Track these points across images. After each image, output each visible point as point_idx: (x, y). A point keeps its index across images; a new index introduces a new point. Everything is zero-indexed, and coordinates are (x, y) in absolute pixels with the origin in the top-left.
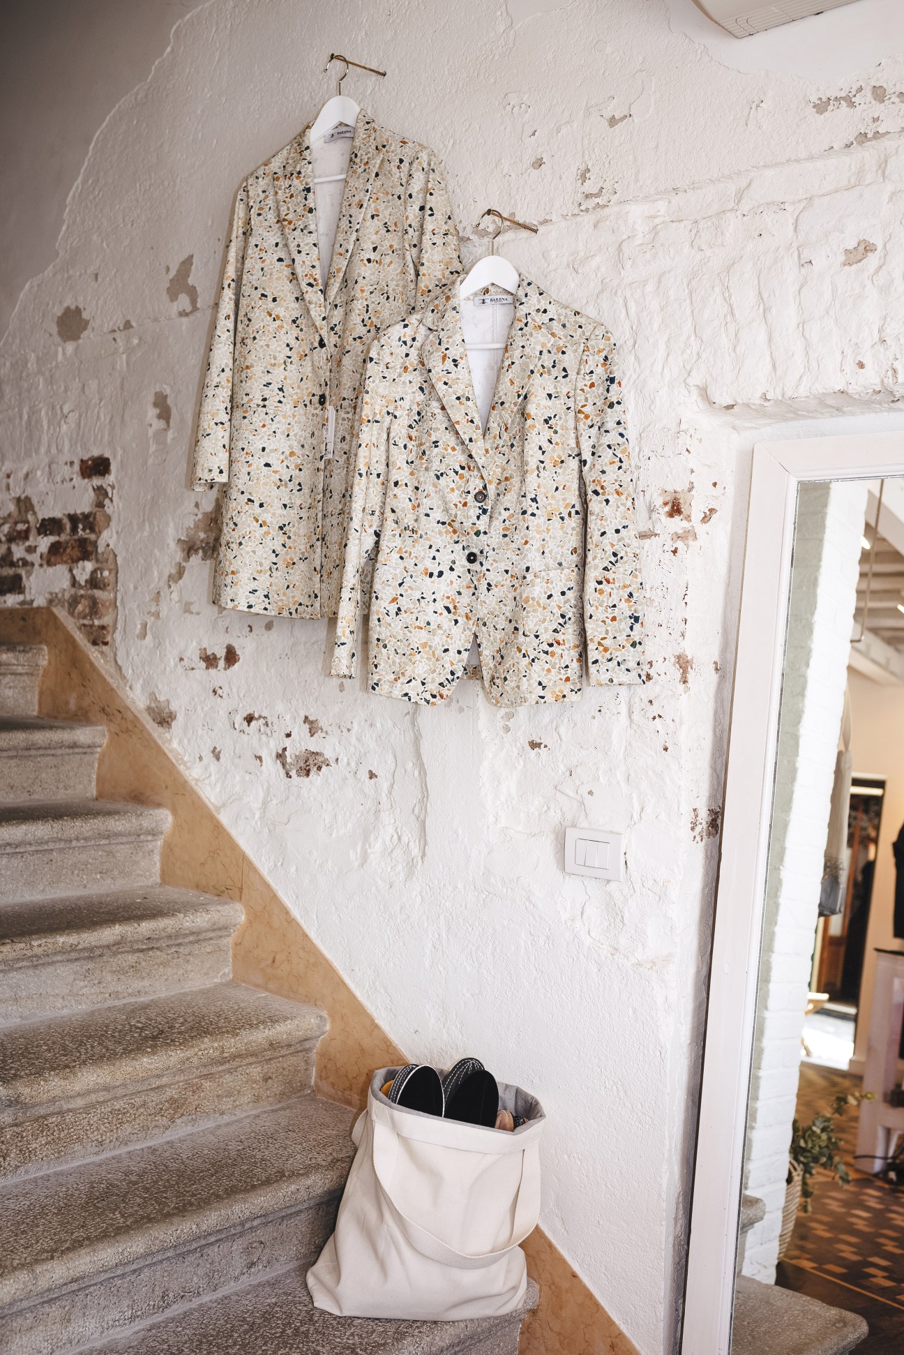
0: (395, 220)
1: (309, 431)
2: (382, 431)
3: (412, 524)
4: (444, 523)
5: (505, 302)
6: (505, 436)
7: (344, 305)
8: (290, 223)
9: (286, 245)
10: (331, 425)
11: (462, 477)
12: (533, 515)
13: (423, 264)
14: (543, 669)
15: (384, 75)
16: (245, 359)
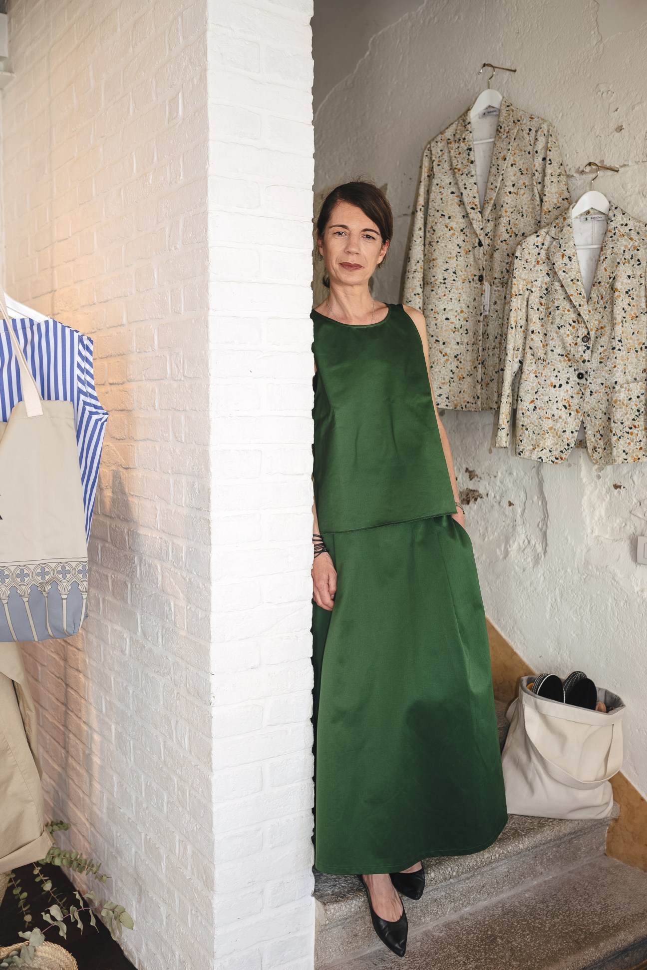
0: (527, 167)
1: (472, 297)
2: (524, 300)
3: (542, 356)
4: (562, 355)
5: (600, 219)
6: (601, 302)
7: (494, 220)
8: (459, 170)
9: (456, 184)
10: (487, 294)
11: (574, 327)
12: (619, 350)
13: (545, 195)
14: (626, 443)
15: (515, 71)
16: (432, 254)
